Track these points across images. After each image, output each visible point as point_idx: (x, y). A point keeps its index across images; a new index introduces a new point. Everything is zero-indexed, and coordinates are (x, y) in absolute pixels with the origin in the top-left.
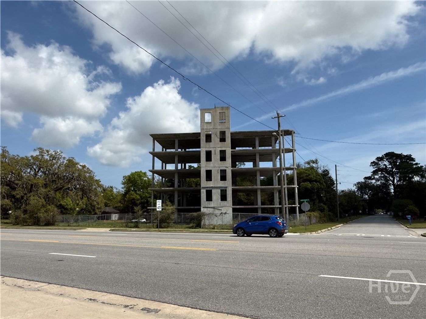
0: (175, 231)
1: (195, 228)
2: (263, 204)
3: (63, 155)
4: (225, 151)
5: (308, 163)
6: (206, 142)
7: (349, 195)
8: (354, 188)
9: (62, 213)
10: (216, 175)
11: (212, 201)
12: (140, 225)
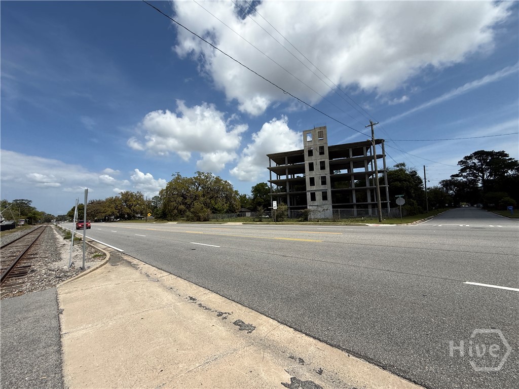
0: (288, 224)
1: (303, 222)
2: (357, 201)
3: (213, 175)
4: (324, 161)
5: (397, 166)
6: (309, 156)
7: (435, 191)
8: (440, 186)
9: (213, 213)
10: (318, 181)
11: (315, 200)
12: (263, 220)
